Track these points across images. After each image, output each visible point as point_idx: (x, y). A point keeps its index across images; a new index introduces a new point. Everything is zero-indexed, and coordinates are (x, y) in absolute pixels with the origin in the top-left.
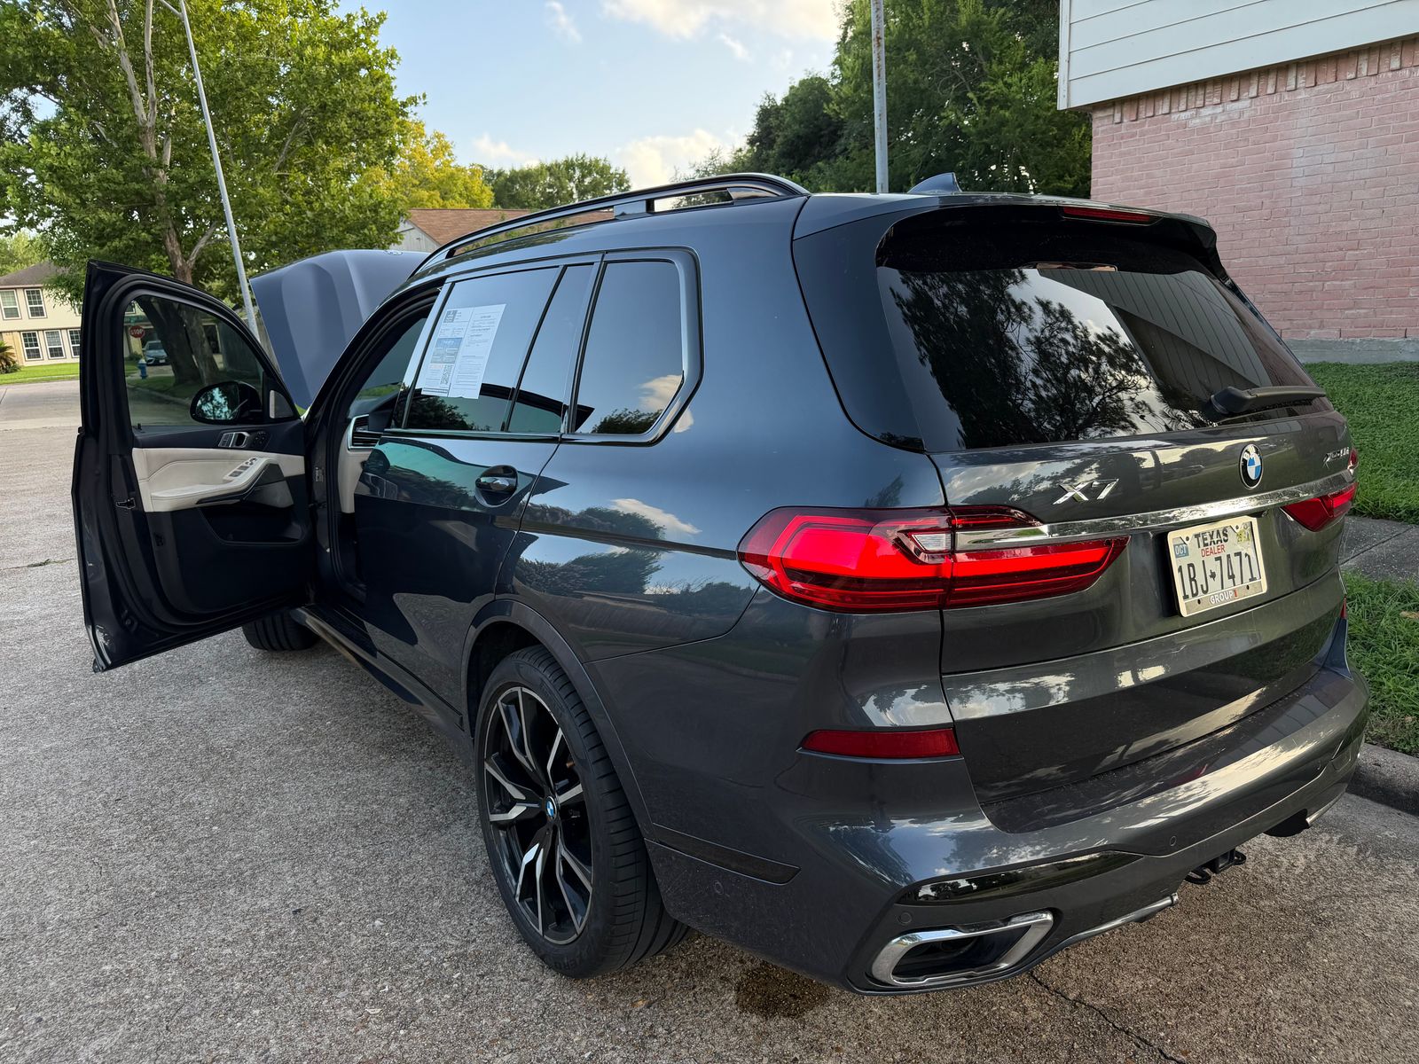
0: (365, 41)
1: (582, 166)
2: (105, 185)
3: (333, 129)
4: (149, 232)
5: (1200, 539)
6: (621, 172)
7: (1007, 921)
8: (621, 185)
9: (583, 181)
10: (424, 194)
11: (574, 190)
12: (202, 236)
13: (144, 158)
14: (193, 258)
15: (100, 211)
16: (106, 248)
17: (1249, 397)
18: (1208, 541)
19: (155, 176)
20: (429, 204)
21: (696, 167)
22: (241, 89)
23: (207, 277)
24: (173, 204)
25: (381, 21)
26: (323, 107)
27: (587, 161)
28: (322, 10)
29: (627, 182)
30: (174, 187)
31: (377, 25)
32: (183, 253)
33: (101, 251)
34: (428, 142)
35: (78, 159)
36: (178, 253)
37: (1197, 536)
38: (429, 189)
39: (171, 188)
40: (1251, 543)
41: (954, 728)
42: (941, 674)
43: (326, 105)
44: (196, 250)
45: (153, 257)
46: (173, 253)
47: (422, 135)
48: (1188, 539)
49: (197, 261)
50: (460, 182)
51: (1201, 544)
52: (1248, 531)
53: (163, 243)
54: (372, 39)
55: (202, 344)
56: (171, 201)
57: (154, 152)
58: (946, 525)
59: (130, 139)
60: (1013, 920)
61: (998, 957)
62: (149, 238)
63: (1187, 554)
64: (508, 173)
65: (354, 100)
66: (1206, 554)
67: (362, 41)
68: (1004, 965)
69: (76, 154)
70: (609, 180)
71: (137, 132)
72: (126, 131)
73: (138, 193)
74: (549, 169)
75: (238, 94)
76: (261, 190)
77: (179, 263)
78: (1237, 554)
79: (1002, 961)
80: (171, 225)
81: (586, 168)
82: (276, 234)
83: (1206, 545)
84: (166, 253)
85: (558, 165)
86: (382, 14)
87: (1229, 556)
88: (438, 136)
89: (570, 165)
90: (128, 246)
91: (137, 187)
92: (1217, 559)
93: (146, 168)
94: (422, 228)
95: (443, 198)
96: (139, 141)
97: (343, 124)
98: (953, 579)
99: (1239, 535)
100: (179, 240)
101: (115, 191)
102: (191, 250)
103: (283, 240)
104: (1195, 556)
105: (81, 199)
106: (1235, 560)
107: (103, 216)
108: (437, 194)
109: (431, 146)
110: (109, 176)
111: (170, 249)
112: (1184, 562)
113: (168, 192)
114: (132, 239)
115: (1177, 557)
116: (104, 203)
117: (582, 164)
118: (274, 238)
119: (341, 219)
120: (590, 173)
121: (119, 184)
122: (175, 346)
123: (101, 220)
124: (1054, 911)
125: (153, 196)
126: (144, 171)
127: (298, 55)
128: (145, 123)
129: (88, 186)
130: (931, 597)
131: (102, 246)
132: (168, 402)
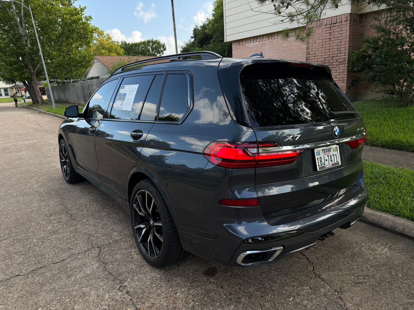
0: (81, 13)
1: (152, 42)
2: (12, 51)
3: (73, 36)
4: (24, 63)
5: (323, 151)
6: (163, 44)
7: (271, 248)
8: (164, 48)
9: (153, 46)
10: (104, 51)
11: (150, 49)
12: (39, 64)
13: (22, 44)
14: (36, 70)
15: (10, 58)
16: (12, 67)
17: (336, 114)
18: (325, 151)
19: (25, 48)
20: (105, 54)
21: (185, 43)
22: (47, 26)
23: (40, 75)
24: (30, 56)
25: (85, 8)
26: (69, 31)
27: (154, 40)
28: (70, 4)
29: (165, 46)
30: (30, 51)
31: (84, 10)
32: (33, 69)
33: (11, 68)
34: (105, 36)
35: (4, 44)
36: (32, 69)
37: (322, 150)
38: (105, 50)
39: (29, 51)
40: (337, 152)
41: (258, 199)
42: (255, 185)
43: (70, 30)
44: (37, 68)
45: (25, 70)
46: (30, 69)
47: (103, 35)
48: (320, 151)
49: (37, 71)
50: (114, 48)
51: (324, 152)
52: (336, 149)
53: (27, 66)
54: (83, 13)
55: (39, 93)
56: (29, 55)
57: (25, 42)
58: (256, 146)
59: (18, 38)
60: (273, 248)
61: (269, 258)
62: (24, 65)
63: (320, 155)
64: (131, 44)
65: (77, 29)
66: (325, 155)
67: (80, 13)
68: (270, 260)
69: (3, 43)
70: (160, 46)
71: (20, 36)
72: (17, 37)
73: (20, 53)
74: (143, 43)
75: (47, 27)
76: (53, 52)
77: (32, 71)
78: (333, 155)
79: (270, 259)
80: (30, 61)
81: (154, 42)
82: (58, 64)
83: (325, 152)
84: (29, 69)
85: (145, 42)
86: (85, 7)
87: (331, 155)
88: (108, 35)
89: (149, 42)
90: (18, 67)
91: (20, 51)
92: (328, 156)
93: (23, 46)
94: (101, 61)
95: (109, 52)
96: (21, 39)
97: (75, 35)
98: (258, 160)
99: (334, 150)
100: (32, 65)
101: (14, 52)
102: (35, 68)
103: (60, 65)
104: (322, 155)
105: (5, 54)
106: (333, 156)
107: (11, 59)
108: (107, 51)
109: (106, 38)
110: (13, 48)
111: (30, 68)
112: (319, 157)
113: (29, 52)
114: (19, 65)
115: (317, 155)
116: (11, 55)
117: (152, 41)
118: (57, 65)
119: (76, 60)
120: (154, 44)
121: (15, 50)
122: (32, 93)
123: (10, 60)
124: (284, 246)
125: (25, 54)
126: (22, 47)
127: (62, 17)
128: (22, 34)
129: (7, 51)
130: (252, 165)
131: (11, 67)
132: (30, 108)
